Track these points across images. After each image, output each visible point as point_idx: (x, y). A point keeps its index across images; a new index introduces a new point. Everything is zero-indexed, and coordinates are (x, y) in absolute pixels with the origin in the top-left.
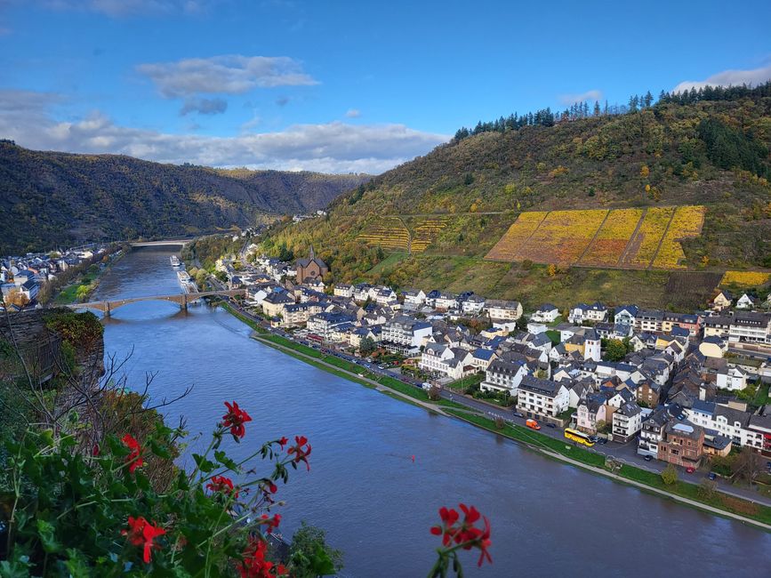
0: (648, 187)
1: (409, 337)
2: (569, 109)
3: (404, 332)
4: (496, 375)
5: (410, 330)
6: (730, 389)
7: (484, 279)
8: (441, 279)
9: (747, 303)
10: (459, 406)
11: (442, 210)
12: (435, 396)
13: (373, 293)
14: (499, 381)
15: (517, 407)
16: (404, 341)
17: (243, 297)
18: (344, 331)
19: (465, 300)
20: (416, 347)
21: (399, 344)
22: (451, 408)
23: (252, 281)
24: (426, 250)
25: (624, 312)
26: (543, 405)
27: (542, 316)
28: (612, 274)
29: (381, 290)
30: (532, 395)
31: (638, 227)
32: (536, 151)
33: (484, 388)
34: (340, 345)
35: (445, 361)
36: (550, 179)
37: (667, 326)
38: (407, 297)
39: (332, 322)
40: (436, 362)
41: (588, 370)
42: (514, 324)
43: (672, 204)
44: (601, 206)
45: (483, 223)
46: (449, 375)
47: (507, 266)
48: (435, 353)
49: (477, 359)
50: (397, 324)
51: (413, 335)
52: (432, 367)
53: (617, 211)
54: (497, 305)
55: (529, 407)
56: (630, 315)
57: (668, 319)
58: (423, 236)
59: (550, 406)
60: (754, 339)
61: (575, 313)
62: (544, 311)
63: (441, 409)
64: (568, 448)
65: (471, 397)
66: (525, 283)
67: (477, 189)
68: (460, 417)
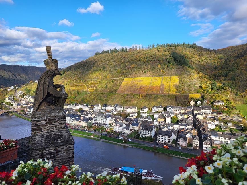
0: (161, 71)
1: (104, 121)
2: (132, 48)
3: (103, 119)
4: (145, 131)
5: (105, 118)
6: (212, 129)
7: (119, 100)
8: (103, 100)
9: (200, 103)
10: (136, 144)
11: (96, 78)
12: (126, 141)
13: (81, 106)
14: (146, 133)
15: (157, 141)
16: (102, 122)
17: (24, 111)
18: (78, 121)
19: (117, 107)
20: (107, 124)
21: (101, 124)
22: (134, 145)
23: (26, 105)
24: (94, 91)
25: (170, 107)
26: (167, 139)
27: (144, 111)
28: (159, 96)
29: (84, 105)
30: (162, 137)
31: (162, 82)
32: (124, 59)
33: (141, 136)
34: (78, 126)
35: (124, 128)
36: (131, 68)
37: (183, 111)
38: (94, 107)
39: (72, 118)
40: (120, 129)
41: (171, 127)
42: (137, 114)
43: (169, 75)
44: (149, 76)
45: (112, 82)
46: (126, 133)
47: (125, 95)
48: (120, 125)
49: (133, 126)
50: (99, 116)
51: (106, 120)
52: (118, 131)
53: (154, 77)
54: (129, 108)
55: (161, 141)
56: (172, 108)
57: (183, 109)
58: (92, 86)
59: (169, 140)
60: (208, 113)
61: (154, 109)
62: (144, 109)
63: (130, 145)
64: (182, 153)
65: (138, 140)
66: (133, 100)
67: (107, 71)
68: (138, 148)
